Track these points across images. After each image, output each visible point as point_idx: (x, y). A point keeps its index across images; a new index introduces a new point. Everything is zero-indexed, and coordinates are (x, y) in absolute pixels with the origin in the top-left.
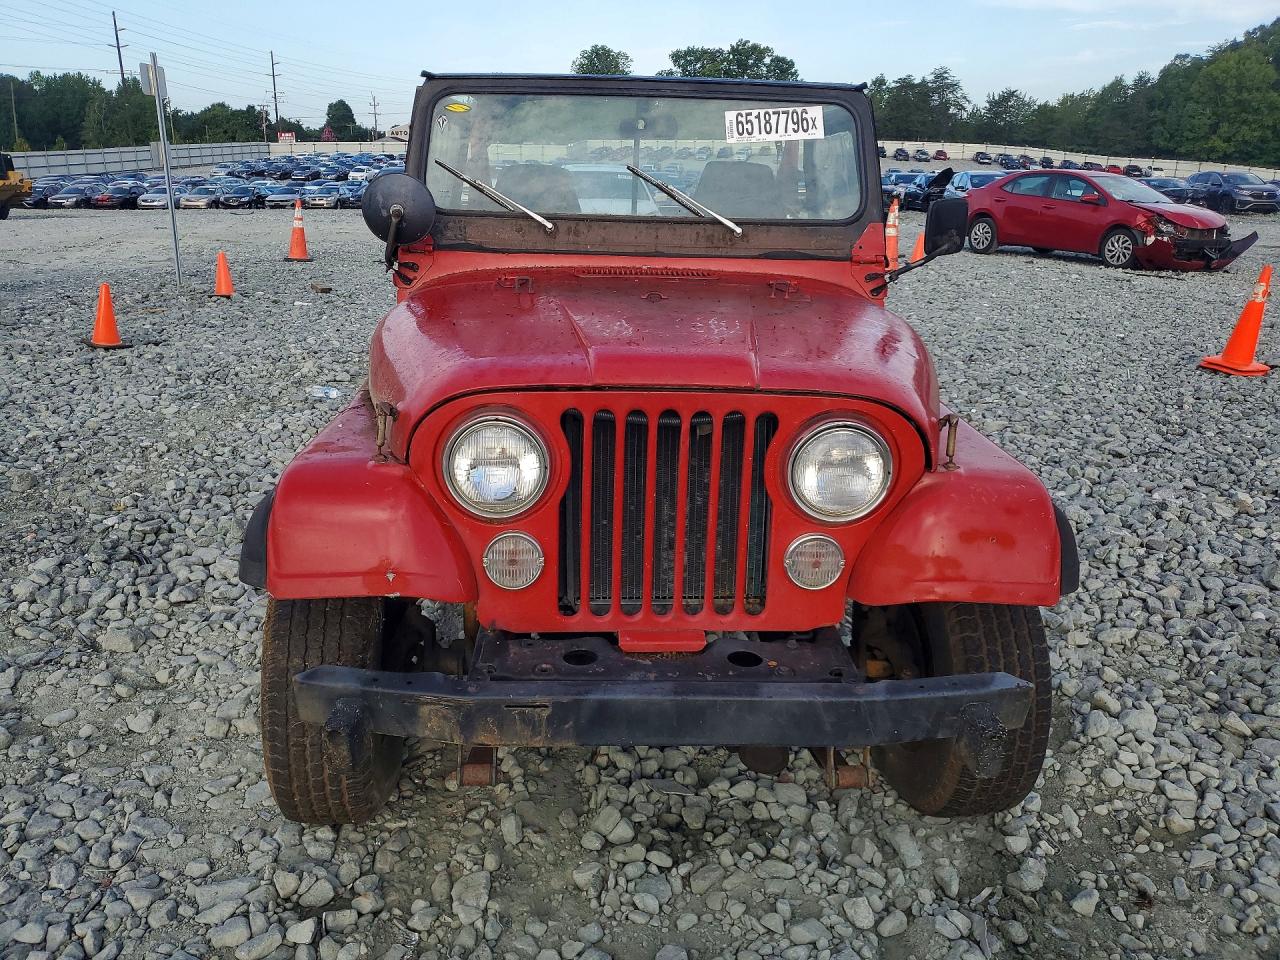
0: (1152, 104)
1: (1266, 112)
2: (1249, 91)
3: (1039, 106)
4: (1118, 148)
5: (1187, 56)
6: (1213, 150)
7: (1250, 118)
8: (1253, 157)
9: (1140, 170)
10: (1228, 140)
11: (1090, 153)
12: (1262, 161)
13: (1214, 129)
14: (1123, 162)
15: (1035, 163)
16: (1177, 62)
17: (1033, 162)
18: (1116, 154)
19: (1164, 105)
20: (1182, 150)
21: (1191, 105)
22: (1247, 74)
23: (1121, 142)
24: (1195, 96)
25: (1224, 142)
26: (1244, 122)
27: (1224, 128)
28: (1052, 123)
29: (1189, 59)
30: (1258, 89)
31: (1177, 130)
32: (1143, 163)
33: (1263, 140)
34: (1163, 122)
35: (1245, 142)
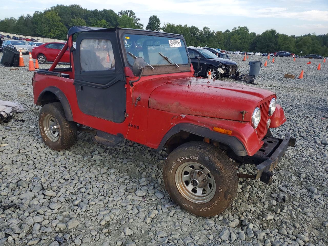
0: (33, 23)
1: (61, 27)
2: (56, 22)
3: (2, 21)
4: (27, 34)
5: (38, 12)
6: (51, 36)
7: (57, 28)
8: (60, 38)
9: (35, 40)
10: (54, 33)
11: (20, 35)
12: (62, 39)
13: (50, 30)
14: (30, 38)
15: (5, 37)
16: (36, 13)
17: (4, 37)
18: (27, 35)
19: (36, 23)
20: (44, 35)
21: (43, 24)
22: (54, 18)
23: (28, 32)
24: (43, 22)
25: (53, 34)
26: (56, 29)
27: (52, 30)
28: (7, 26)
29: (39, 12)
30: (57, 22)
31: (41, 30)
32: (35, 38)
33: (61, 34)
34: (37, 28)
35: (58, 34)
